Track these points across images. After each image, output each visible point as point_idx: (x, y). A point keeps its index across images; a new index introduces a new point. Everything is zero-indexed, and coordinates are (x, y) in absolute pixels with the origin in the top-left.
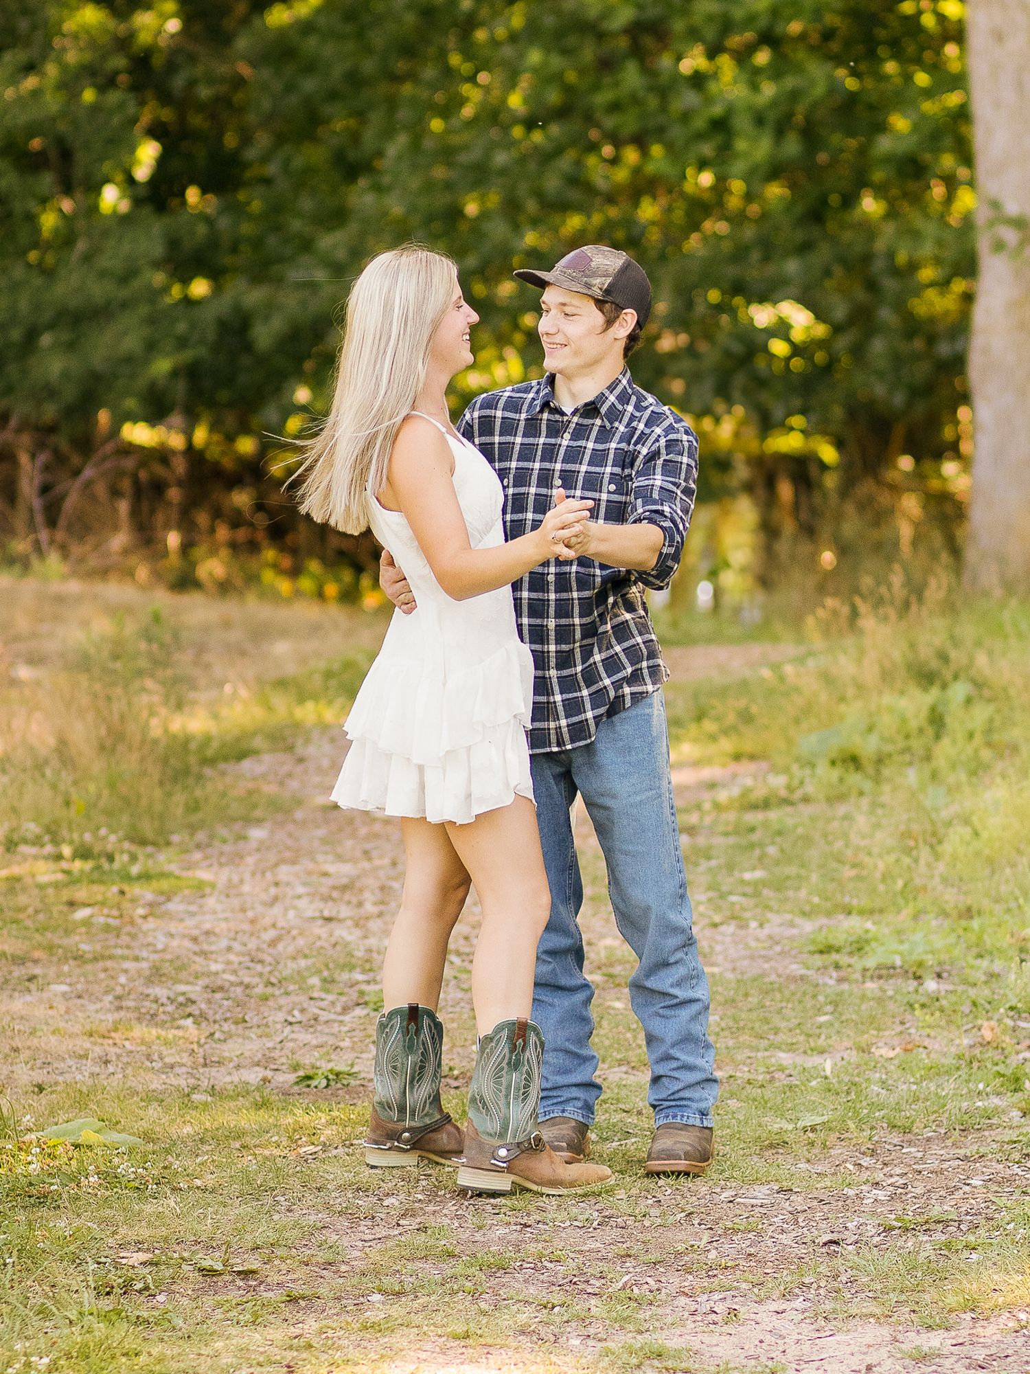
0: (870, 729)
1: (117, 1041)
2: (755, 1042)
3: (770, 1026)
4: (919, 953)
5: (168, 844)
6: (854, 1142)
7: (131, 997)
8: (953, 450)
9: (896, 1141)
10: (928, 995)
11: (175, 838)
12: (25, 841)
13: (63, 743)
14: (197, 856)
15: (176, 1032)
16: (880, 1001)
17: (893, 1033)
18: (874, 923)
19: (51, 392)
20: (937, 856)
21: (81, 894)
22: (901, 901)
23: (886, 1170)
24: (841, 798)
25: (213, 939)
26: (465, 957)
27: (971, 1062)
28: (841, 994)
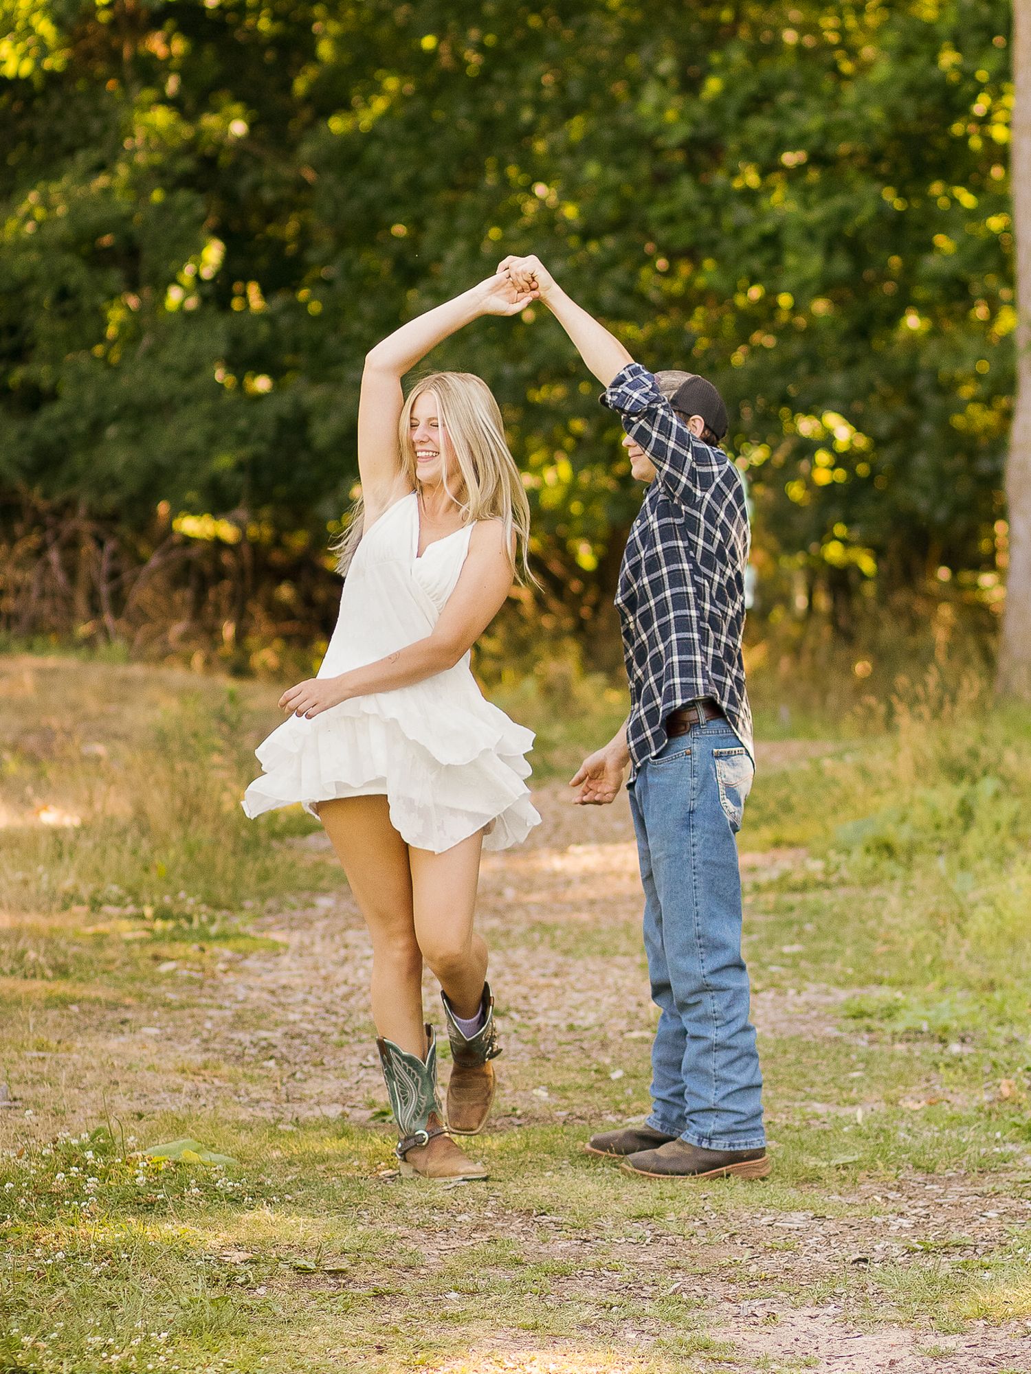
0: (903, 819)
1: (207, 1077)
2: (792, 1093)
3: (807, 1079)
4: (945, 1019)
5: (242, 909)
6: (882, 1179)
7: (218, 1040)
8: (989, 562)
9: (920, 1179)
10: (952, 1056)
11: (248, 904)
12: (109, 902)
13: (140, 813)
14: (269, 919)
15: (261, 1072)
16: (907, 1060)
17: (918, 1088)
18: (904, 993)
19: (113, 483)
20: (963, 933)
21: (165, 950)
22: (929, 975)
23: (911, 1202)
24: (876, 882)
25: (289, 992)
26: (525, 1014)
27: (990, 1114)
28: (871, 1054)
